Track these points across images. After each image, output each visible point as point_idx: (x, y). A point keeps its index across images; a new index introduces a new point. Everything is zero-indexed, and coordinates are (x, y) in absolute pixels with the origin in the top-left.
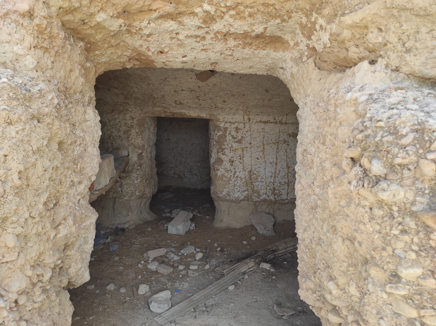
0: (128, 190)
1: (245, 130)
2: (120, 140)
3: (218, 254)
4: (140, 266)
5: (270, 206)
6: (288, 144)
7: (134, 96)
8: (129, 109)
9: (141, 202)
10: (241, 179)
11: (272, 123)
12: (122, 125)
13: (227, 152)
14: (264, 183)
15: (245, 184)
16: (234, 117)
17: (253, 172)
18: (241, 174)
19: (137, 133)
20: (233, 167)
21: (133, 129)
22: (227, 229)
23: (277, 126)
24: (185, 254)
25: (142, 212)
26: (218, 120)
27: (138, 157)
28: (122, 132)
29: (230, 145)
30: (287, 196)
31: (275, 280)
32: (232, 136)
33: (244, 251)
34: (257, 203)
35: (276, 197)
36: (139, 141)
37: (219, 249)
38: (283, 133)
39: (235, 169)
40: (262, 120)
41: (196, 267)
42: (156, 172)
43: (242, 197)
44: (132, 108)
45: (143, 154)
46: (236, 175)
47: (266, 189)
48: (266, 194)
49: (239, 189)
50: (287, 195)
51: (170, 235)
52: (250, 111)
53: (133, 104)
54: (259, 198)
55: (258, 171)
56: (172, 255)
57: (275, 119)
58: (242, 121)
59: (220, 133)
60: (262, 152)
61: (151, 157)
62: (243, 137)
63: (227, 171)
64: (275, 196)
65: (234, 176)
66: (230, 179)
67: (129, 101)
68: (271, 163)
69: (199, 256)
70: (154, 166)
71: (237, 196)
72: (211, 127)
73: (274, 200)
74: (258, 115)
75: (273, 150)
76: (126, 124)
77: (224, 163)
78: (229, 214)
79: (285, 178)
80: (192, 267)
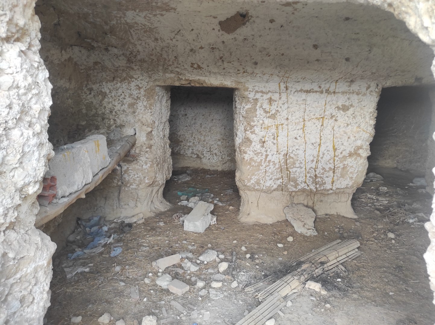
0: (136, 176)
1: (281, 102)
2: (124, 116)
3: (247, 264)
4: (147, 281)
5: (309, 197)
6: (336, 120)
7: (139, 57)
8: (135, 76)
9: (152, 191)
10: (274, 164)
11: (316, 92)
12: (125, 96)
13: (257, 130)
14: (303, 169)
15: (279, 170)
16: (267, 85)
17: (289, 155)
18: (276, 158)
19: (145, 107)
20: (264, 149)
21: (140, 102)
22: (256, 225)
23: (322, 96)
24: (205, 263)
25: (154, 201)
26: (247, 89)
27: (147, 137)
28: (126, 105)
29: (261, 122)
30: (332, 186)
31: (329, 309)
32: (264, 109)
33: (281, 259)
34: (294, 193)
35: (318, 186)
36: (147, 117)
37: (248, 256)
38: (331, 105)
39: (267, 151)
40: (303, 88)
41: (219, 285)
42: (170, 154)
43: (275, 186)
44: (137, 74)
45: (153, 133)
46: (268, 159)
47: (306, 176)
48: (305, 182)
49: (271, 176)
50: (332, 184)
51: (186, 233)
52: (288, 77)
53: (138, 69)
54: (296, 188)
55: (296, 154)
56: (189, 264)
57: (320, 87)
58: (278, 90)
59: (249, 106)
60: (302, 130)
61: (164, 136)
62: (278, 111)
63: (257, 154)
64: (316, 185)
65: (266, 160)
66: (260, 164)
67: (133, 65)
68: (313, 144)
69: (224, 266)
70: (168, 146)
71: (268, 185)
72: (237, 99)
73: (315, 190)
74: (299, 82)
75: (316, 128)
76: (132, 95)
77: (253, 144)
78: (258, 206)
79: (330, 163)
80: (215, 285)
